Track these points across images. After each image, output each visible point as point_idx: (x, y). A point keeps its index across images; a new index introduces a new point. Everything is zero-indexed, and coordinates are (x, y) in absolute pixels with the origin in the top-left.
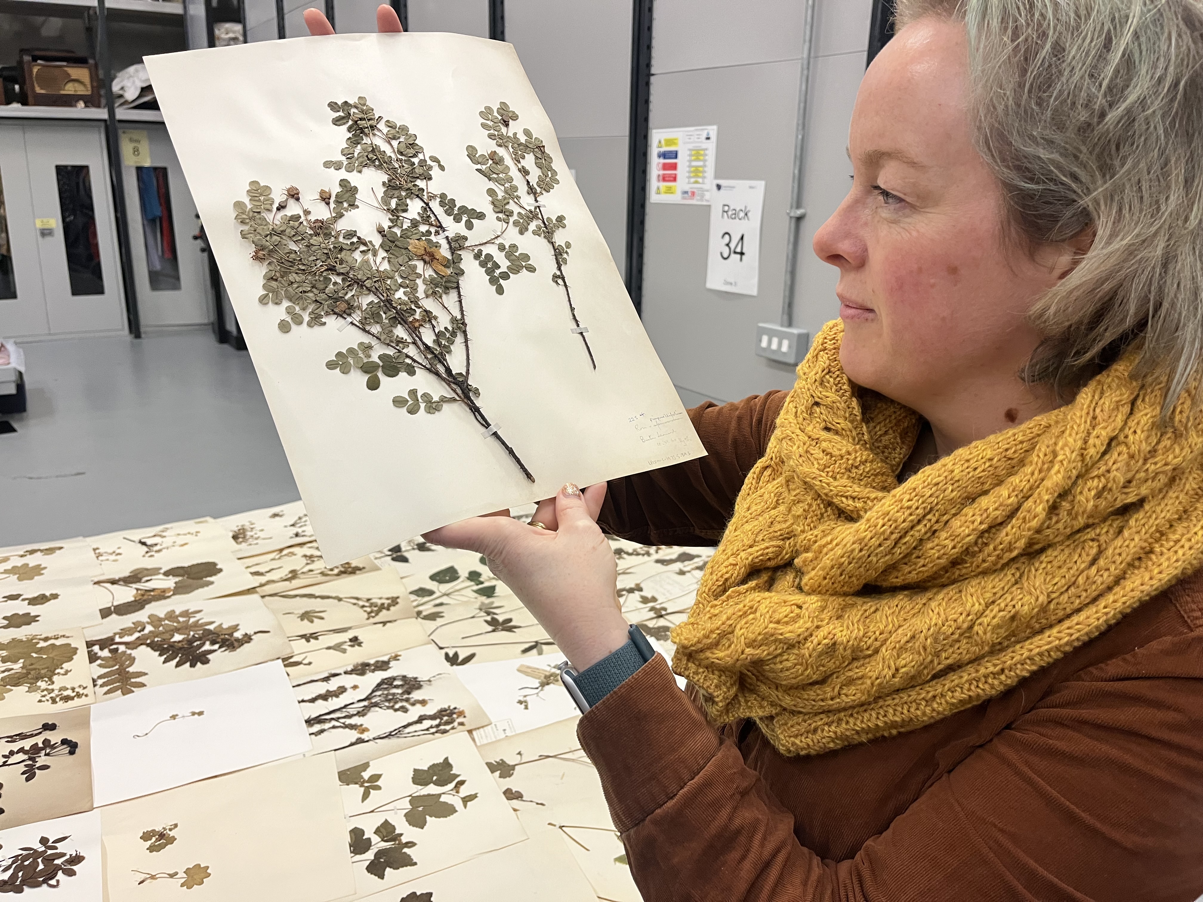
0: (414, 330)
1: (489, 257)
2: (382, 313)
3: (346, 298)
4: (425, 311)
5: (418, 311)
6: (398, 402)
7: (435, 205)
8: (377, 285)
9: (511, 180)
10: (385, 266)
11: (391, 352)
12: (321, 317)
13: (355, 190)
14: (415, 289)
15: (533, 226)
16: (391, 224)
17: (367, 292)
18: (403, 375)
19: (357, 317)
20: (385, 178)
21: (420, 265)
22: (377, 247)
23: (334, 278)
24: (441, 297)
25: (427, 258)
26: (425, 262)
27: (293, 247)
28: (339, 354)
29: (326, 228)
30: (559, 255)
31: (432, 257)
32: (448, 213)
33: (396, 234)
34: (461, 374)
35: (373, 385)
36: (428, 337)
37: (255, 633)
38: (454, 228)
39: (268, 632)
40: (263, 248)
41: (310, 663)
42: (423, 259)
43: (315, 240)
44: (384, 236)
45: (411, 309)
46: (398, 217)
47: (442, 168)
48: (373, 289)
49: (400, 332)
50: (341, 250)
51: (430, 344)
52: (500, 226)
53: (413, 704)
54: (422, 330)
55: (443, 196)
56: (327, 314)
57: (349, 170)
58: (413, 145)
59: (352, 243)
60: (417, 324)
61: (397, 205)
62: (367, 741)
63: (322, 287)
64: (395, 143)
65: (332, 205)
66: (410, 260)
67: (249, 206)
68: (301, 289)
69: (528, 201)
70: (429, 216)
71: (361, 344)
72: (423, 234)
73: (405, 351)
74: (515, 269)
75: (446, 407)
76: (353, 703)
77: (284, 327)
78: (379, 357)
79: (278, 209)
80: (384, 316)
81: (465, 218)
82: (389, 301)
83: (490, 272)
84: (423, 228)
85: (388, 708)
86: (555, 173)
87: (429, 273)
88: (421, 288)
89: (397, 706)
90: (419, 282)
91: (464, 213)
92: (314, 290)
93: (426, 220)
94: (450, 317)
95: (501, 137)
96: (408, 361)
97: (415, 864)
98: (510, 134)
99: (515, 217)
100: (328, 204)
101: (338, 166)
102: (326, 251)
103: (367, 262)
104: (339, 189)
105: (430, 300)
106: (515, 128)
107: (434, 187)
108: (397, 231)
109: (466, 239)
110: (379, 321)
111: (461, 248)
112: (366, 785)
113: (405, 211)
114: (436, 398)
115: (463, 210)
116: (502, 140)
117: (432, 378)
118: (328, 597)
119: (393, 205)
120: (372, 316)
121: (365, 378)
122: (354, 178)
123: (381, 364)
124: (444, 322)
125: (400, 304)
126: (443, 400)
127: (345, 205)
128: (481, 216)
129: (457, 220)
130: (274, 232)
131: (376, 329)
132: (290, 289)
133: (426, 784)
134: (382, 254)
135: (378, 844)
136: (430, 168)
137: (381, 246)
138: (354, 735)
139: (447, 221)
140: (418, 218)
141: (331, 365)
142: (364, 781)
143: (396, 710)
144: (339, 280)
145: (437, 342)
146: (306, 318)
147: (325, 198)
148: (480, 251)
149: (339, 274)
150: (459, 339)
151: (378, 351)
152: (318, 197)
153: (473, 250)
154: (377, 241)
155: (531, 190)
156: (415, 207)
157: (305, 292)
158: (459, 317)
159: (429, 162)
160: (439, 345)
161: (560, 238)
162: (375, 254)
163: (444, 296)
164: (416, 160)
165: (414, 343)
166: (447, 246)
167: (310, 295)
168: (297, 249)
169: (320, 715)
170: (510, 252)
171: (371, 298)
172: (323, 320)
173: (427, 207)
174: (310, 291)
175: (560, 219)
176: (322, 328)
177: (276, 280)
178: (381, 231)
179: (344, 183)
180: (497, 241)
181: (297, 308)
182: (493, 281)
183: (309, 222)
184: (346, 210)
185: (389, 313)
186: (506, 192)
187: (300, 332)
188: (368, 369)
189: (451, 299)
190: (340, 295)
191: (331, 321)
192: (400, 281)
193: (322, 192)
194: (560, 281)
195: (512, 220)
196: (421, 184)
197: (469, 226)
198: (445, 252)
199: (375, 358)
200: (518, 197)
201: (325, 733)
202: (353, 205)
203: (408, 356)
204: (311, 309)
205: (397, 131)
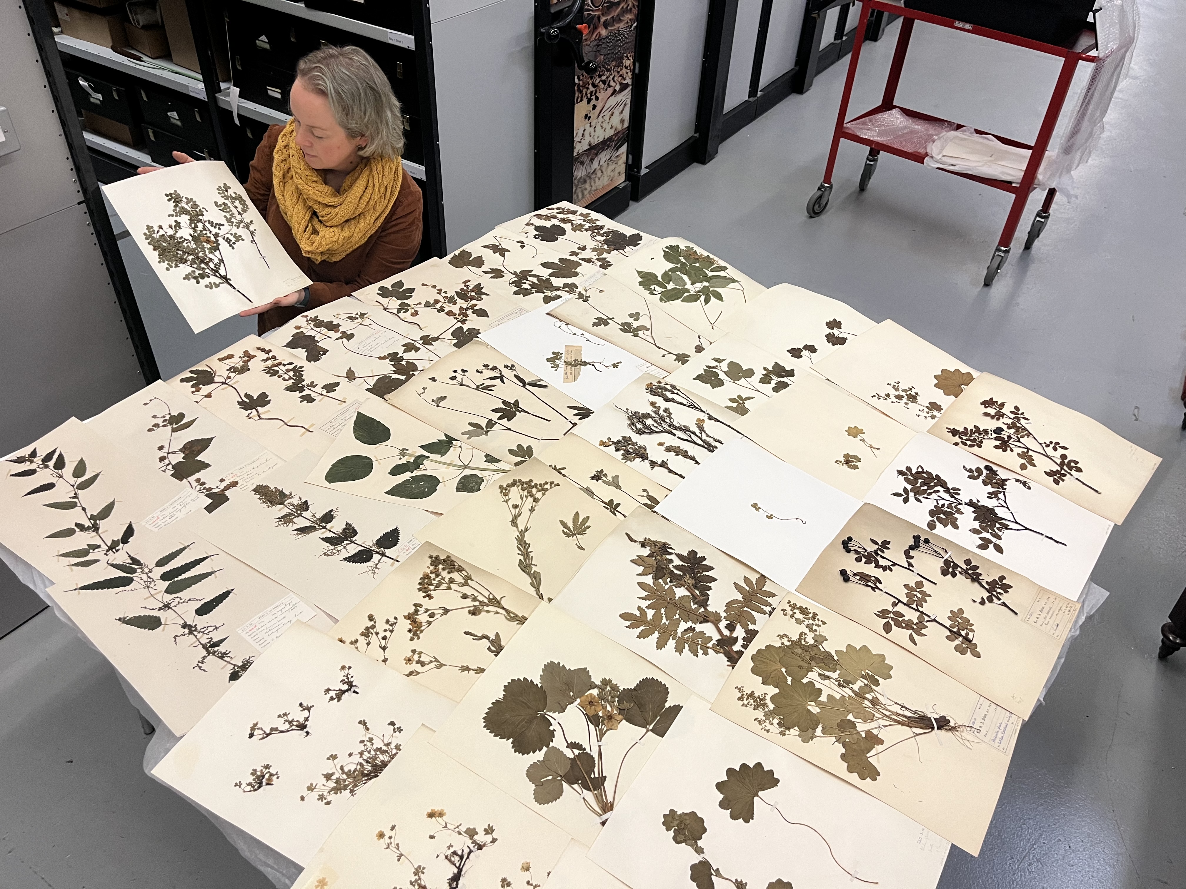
0: (207, 264)
1: (228, 238)
2: (196, 261)
3: (184, 258)
4: (210, 258)
5: (207, 258)
6: (206, 286)
7: (207, 224)
8: (193, 252)
9: (231, 211)
10: (194, 246)
11: (201, 272)
13: (180, 223)
14: (205, 252)
15: (241, 225)
16: (194, 233)
17: (190, 256)
18: (206, 278)
19: (189, 263)
20: (189, 217)
21: (205, 244)
22: (190, 240)
23: (179, 252)
24: (214, 253)
26: (207, 243)
27: (164, 244)
28: (186, 275)
29: (173, 236)
30: (252, 233)
31: (209, 241)
32: (212, 226)
33: (196, 236)
34: (224, 275)
35: (198, 282)
36: (212, 265)
38: (214, 231)
40: (155, 246)
43: (171, 241)
44: (192, 237)
45: (205, 258)
46: (195, 230)
47: (207, 211)
48: (192, 254)
49: (203, 265)
50: (180, 243)
51: (213, 268)
52: (230, 227)
54: (209, 264)
55: (209, 221)
56: (180, 263)
57: (176, 216)
58: (196, 204)
59: (183, 241)
60: (208, 262)
63: (176, 255)
64: (189, 205)
65: (174, 229)
66: (202, 243)
67: (148, 233)
69: (239, 217)
71: (192, 271)
72: (205, 234)
73: (205, 271)
74: (237, 240)
75: (221, 285)
77: (168, 269)
79: (157, 232)
81: (217, 226)
82: (197, 256)
83: (229, 243)
84: (204, 232)
87: (209, 246)
88: (207, 251)
90: (206, 249)
93: (205, 229)
95: (225, 196)
98: (229, 195)
99: (235, 224)
101: (172, 215)
103: (188, 246)
104: (175, 223)
106: (230, 192)
107: (205, 218)
108: (196, 234)
110: (196, 263)
111: (218, 237)
113: (198, 227)
114: (217, 283)
115: (217, 224)
116: (227, 198)
119: (193, 226)
120: (193, 262)
121: (195, 281)
122: (178, 219)
123: (199, 276)
124: (216, 261)
126: (220, 283)
127: (178, 228)
128: (223, 225)
129: (215, 227)
130: (158, 241)
131: (195, 266)
134: (193, 242)
137: (192, 240)
139: (212, 229)
141: (184, 279)
144: (181, 253)
145: (215, 267)
146: (173, 265)
147: (171, 227)
148: (225, 237)
150: (222, 264)
151: (197, 272)
153: (222, 237)
154: (190, 238)
155: (239, 213)
156: (200, 226)
157: (171, 258)
159: (202, 210)
161: (252, 228)
162: (190, 243)
164: (197, 210)
165: (208, 269)
166: (213, 236)
167: (173, 258)
170: (235, 235)
171: (192, 257)
173: (204, 225)
175: (251, 222)
177: (162, 255)
178: (191, 235)
179: (176, 221)
180: (230, 232)
182: (230, 245)
184: (178, 230)
186: (230, 215)
188: (195, 278)
189: (217, 253)
190: (182, 257)
191: (181, 265)
192: (200, 250)
193: (169, 225)
194: (254, 242)
196: (201, 217)
197: (219, 229)
198: (213, 239)
199: (197, 274)
200: (235, 217)
202: (180, 228)
203: (207, 273)
204: (174, 263)
205: (189, 201)
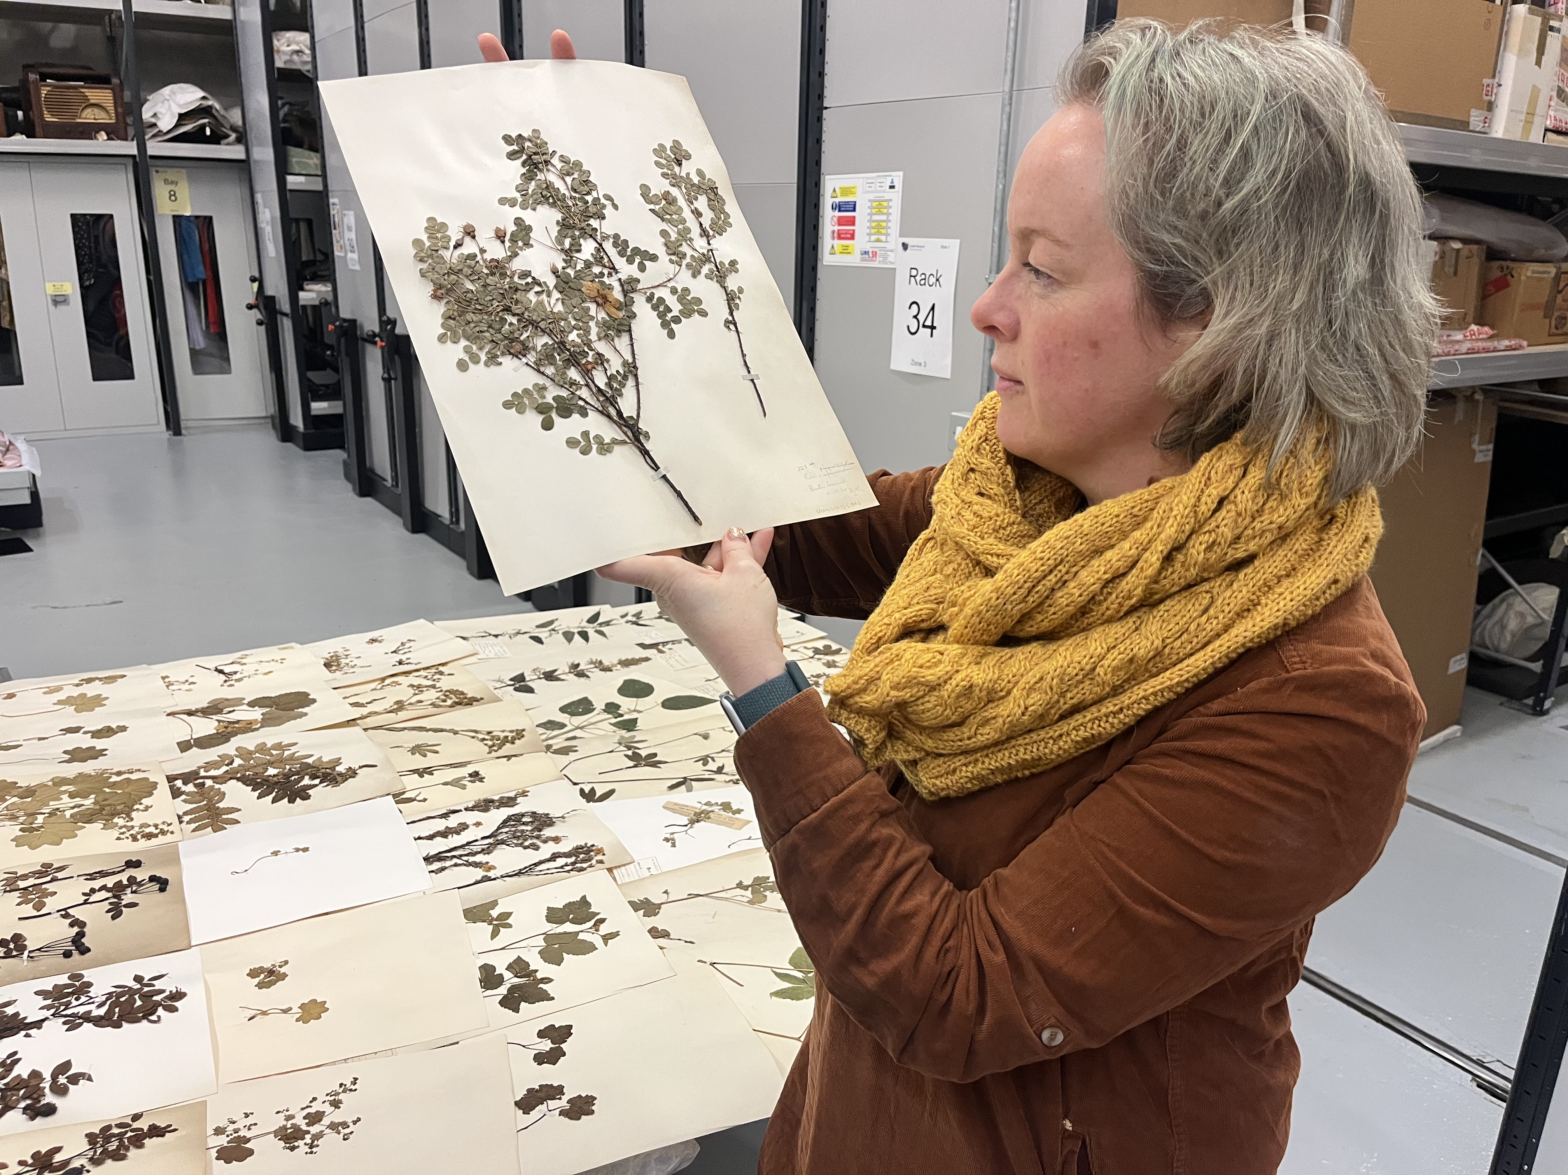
0: (586, 372)
1: (661, 300)
2: (556, 355)
3: (522, 338)
4: (598, 354)
5: (591, 353)
6: (571, 443)
7: (608, 246)
8: (551, 326)
9: (684, 221)
10: (559, 308)
11: (564, 393)
12: (497, 356)
13: (529, 229)
14: (587, 332)
15: (705, 270)
16: (564, 265)
17: (541, 334)
18: (576, 416)
19: (531, 358)
20: (559, 216)
21: (593, 307)
22: (551, 288)
23: (511, 319)
24: (613, 340)
25: (600, 301)
26: (598, 305)
27: (470, 286)
28: (515, 395)
29: (502, 268)
30: (731, 300)
31: (605, 298)
32: (622, 254)
33: (569, 275)
34: (632, 417)
35: (548, 425)
36: (600, 377)
37: (360, 767)
38: (626, 270)
39: (376, 766)
40: (441, 287)
41: (425, 800)
42: (595, 301)
43: (491, 280)
44: (558, 277)
45: (584, 351)
46: (572, 257)
47: (616, 207)
48: (548, 330)
49: (573, 374)
50: (517, 290)
51: (603, 387)
52: (672, 269)
53: (545, 842)
54: (594, 372)
55: (616, 236)
56: (503, 354)
57: (524, 207)
58: (586, 182)
59: (527, 284)
60: (589, 367)
61: (571, 245)
62: (495, 879)
63: (497, 327)
64: (569, 180)
65: (507, 244)
66: (583, 302)
67: (427, 244)
68: (478, 329)
69: (700, 244)
70: (602, 258)
71: (536, 385)
72: (596, 276)
73: (578, 393)
74: (687, 313)
75: (617, 449)
76: (476, 841)
77: (462, 366)
78: (554, 398)
79: (455, 247)
80: (558, 357)
81: (637, 260)
82: (563, 343)
83: (661, 316)
84: (596, 270)
85: (517, 845)
86: (728, 216)
87: (602, 315)
88: (594, 330)
89: (527, 843)
90: (592, 324)
91: (636, 254)
92: (490, 330)
93: (599, 261)
94: (621, 361)
95: (674, 176)
96: (581, 403)
97: (553, 998)
98: (683, 174)
99: (688, 260)
100: (503, 242)
101: (513, 203)
102: (502, 292)
103: (541, 303)
104: (515, 228)
105: (603, 342)
106: (688, 168)
107: (607, 227)
108: (571, 272)
109: (638, 281)
110: (553, 363)
111: (634, 290)
112: (495, 922)
113: (579, 251)
114: (607, 440)
115: (636, 251)
116: (675, 180)
117: (604, 420)
118: (442, 730)
119: (567, 245)
120: (547, 357)
121: (541, 418)
122: (528, 217)
123: (555, 405)
124: (615, 366)
125: (573, 346)
126: (614, 441)
127: (520, 243)
128: (654, 258)
129: (630, 261)
130: (451, 271)
131: (550, 370)
132: (467, 328)
133: (562, 922)
134: (556, 295)
135: (510, 980)
136: (604, 207)
137: (555, 287)
138: (479, 873)
139: (620, 263)
140: (592, 259)
141: (507, 405)
142: (493, 919)
143: (526, 848)
144: (514, 320)
145: (609, 385)
146: (483, 358)
147: (500, 236)
148: (652, 294)
149: (514, 315)
150: (631, 382)
151: (552, 393)
152: (494, 235)
153: (645, 293)
154: (551, 281)
155: (704, 233)
156: (588, 248)
157: (482, 332)
158: (630, 361)
159: (603, 200)
160: (611, 388)
161: (732, 283)
162: (549, 295)
163: (616, 339)
164: (590, 198)
165: (587, 385)
166: (620, 289)
167: (487, 334)
168: (474, 289)
169: (440, 853)
170: (683, 295)
171: (546, 339)
172: (500, 360)
173: (600, 248)
174: (487, 331)
175: (733, 263)
176: (498, 368)
177: (454, 319)
178: (555, 272)
179: (518, 221)
180: (670, 285)
181: (474, 347)
182: (665, 324)
183: (485, 261)
184: (521, 249)
185: (563, 355)
186: (679, 233)
187: (478, 370)
188: (542, 409)
189: (622, 343)
190: (516, 335)
191: (507, 361)
192: (573, 323)
193: (498, 230)
194: (732, 327)
195: (684, 262)
196: (594, 223)
197: (642, 268)
198: (617, 294)
199: (549, 399)
200: (691, 240)
201: (447, 871)
202: (527, 245)
203: (580, 398)
204: (487, 348)
205: (571, 167)
